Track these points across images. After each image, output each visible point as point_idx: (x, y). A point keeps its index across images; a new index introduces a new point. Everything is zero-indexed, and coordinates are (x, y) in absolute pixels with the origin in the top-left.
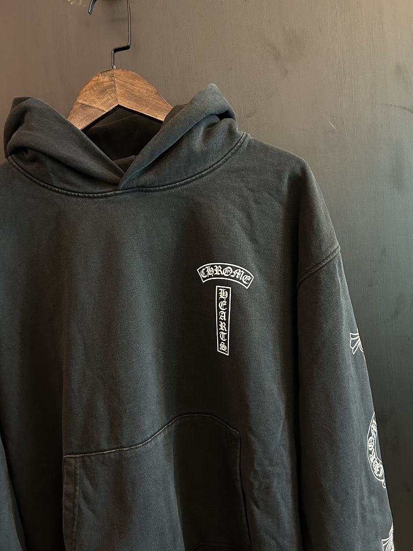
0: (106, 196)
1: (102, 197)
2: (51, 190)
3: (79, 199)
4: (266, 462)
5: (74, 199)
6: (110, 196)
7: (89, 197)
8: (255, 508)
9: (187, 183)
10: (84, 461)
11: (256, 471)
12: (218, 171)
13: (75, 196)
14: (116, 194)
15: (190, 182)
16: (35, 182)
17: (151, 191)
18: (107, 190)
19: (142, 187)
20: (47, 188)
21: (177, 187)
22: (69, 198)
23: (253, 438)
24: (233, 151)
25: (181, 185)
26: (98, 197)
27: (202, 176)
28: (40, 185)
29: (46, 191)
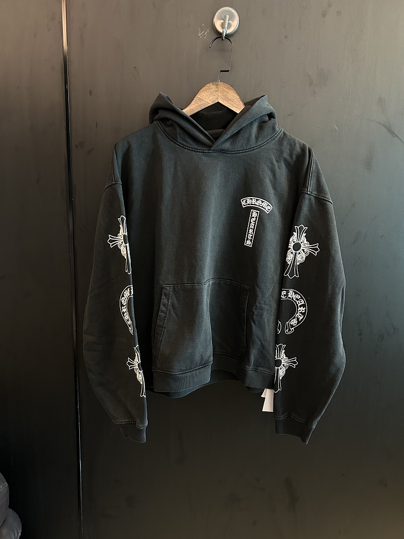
0: (203, 152)
1: (201, 152)
2: (176, 143)
3: (189, 151)
4: (263, 302)
5: (186, 150)
6: (205, 152)
7: (195, 151)
8: (253, 324)
9: (246, 152)
10: (174, 288)
11: (256, 306)
12: (263, 148)
13: (187, 149)
14: (209, 152)
15: (247, 151)
16: (168, 137)
17: (226, 153)
18: (205, 149)
19: (223, 150)
20: (174, 142)
21: (240, 153)
22: (184, 149)
23: (258, 289)
24: (272, 139)
25: (242, 152)
26: (199, 152)
27: (254, 149)
28: (170, 139)
29: (172, 143)
